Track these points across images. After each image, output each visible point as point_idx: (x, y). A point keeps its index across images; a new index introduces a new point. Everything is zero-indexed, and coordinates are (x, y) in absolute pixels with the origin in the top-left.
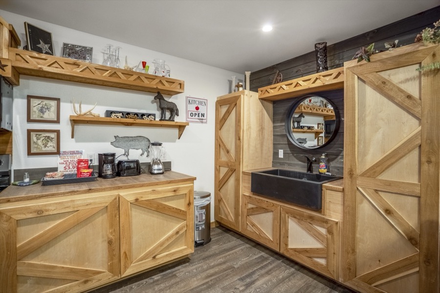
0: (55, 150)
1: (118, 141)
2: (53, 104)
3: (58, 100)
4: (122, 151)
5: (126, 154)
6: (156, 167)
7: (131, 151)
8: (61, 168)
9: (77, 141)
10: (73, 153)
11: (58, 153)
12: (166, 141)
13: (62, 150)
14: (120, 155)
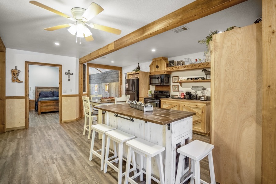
0: (177, 90)
1: (193, 88)
2: (177, 78)
3: (178, 77)
4: (194, 91)
5: (196, 92)
6: (203, 98)
7: (197, 91)
8: (179, 95)
9: (182, 88)
10: (181, 91)
11: (178, 91)
12: (207, 88)
13: (179, 90)
14: (193, 92)
